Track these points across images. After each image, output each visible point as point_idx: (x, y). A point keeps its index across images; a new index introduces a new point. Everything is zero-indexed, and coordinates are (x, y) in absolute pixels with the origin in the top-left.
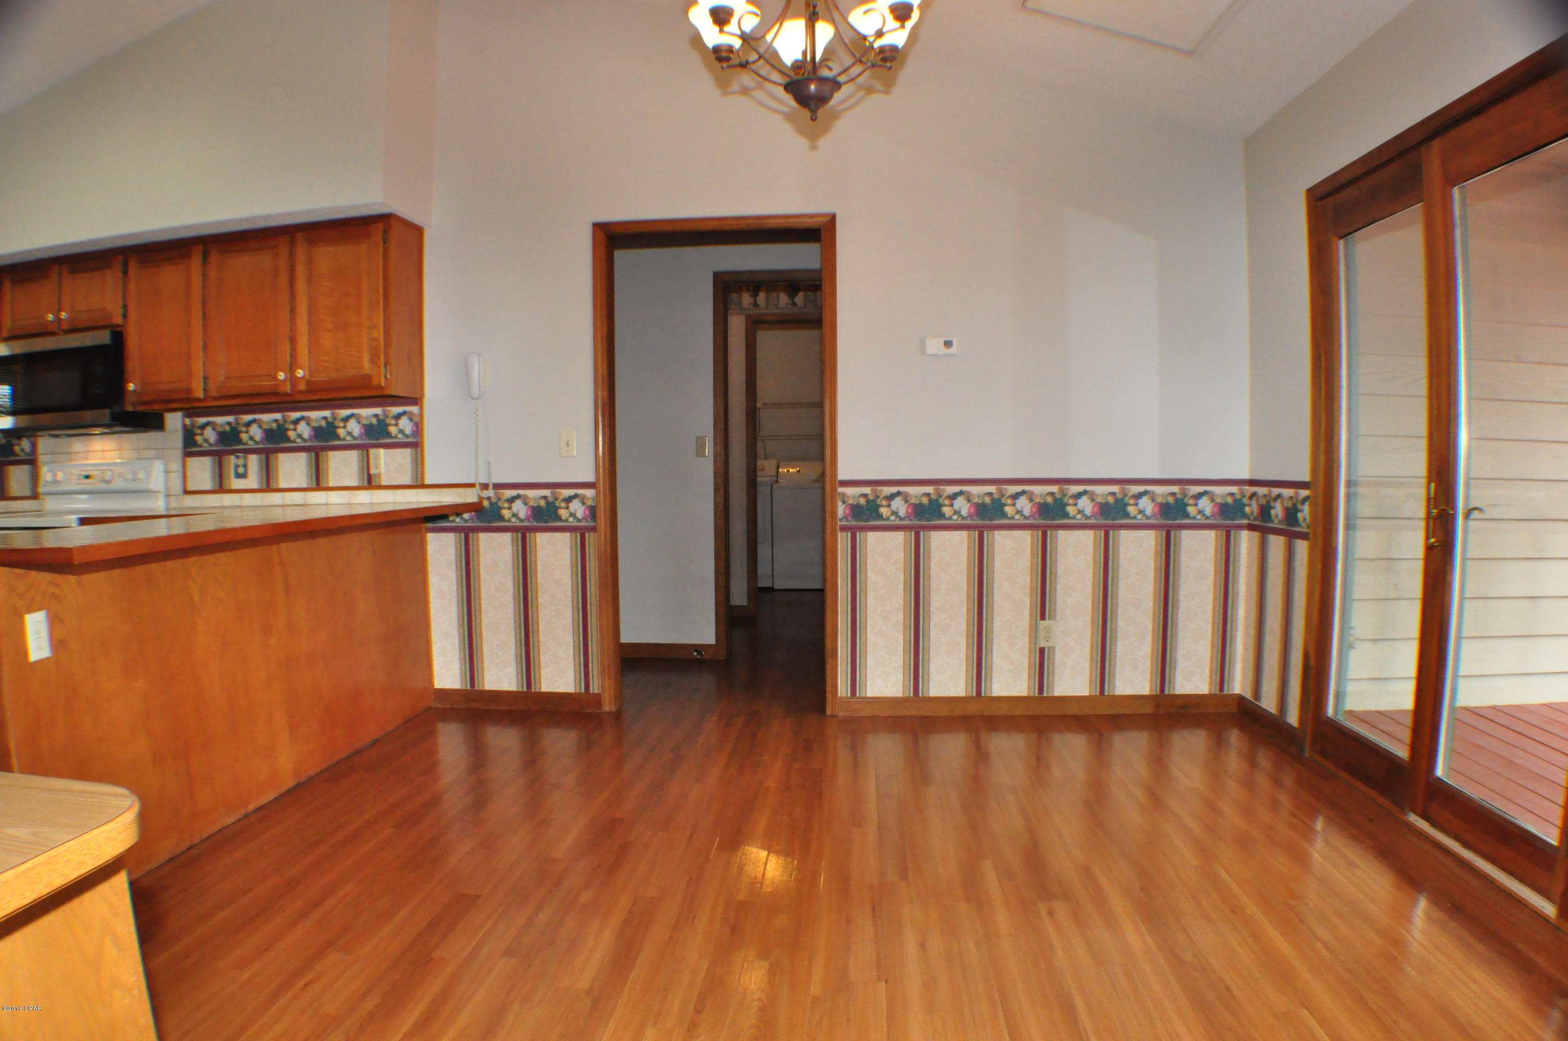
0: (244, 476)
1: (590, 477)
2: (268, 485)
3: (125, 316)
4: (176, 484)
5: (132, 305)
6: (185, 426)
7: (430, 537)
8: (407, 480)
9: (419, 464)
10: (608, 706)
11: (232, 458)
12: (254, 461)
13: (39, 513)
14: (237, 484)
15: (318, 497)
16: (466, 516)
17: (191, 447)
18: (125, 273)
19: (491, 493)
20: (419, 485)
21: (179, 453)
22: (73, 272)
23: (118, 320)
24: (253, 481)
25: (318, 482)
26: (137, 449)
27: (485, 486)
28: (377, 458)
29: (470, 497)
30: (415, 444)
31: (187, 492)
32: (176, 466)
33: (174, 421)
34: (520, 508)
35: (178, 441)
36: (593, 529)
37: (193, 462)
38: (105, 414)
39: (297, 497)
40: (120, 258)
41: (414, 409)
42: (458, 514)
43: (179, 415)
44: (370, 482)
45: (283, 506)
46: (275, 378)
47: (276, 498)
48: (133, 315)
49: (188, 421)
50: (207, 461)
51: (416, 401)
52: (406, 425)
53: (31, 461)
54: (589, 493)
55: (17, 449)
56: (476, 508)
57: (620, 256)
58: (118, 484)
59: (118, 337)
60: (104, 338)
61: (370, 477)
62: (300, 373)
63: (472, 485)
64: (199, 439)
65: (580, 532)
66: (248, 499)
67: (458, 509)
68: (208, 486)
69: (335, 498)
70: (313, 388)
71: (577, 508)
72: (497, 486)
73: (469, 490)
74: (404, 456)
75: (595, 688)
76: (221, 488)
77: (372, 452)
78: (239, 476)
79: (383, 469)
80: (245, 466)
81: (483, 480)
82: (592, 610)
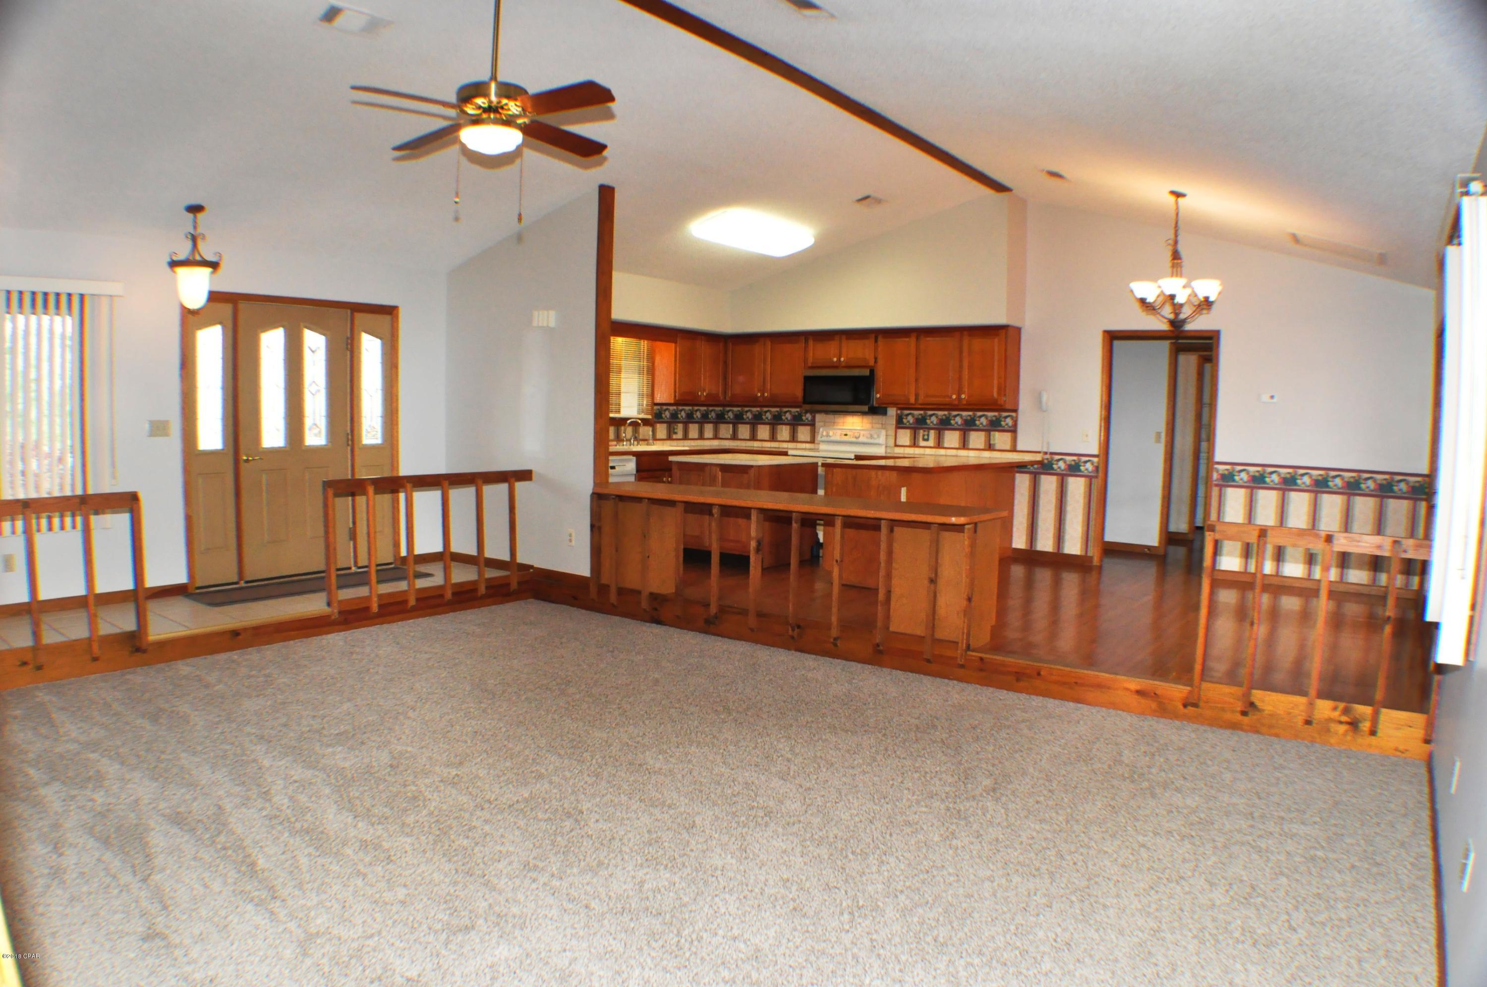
0: (927, 440)
1: (1096, 452)
2: (939, 445)
3: (876, 362)
4: (891, 442)
5: (880, 357)
6: (897, 414)
7: (1017, 475)
8: (1008, 447)
9: (1014, 440)
10: (1096, 562)
11: (921, 431)
12: (932, 433)
13: (817, 450)
14: (922, 443)
15: (963, 453)
16: (1036, 466)
17: (900, 424)
18: (876, 341)
19: (1048, 456)
20: (1014, 450)
21: (894, 426)
22: (847, 339)
23: (872, 363)
24: (931, 443)
25: (964, 445)
26: (872, 423)
27: (1046, 453)
28: (994, 436)
29: (1038, 458)
30: (1013, 430)
31: (896, 446)
32: (892, 432)
33: (892, 412)
34: (1062, 465)
35: (893, 422)
36: (1096, 477)
37: (900, 432)
38: (865, 408)
39: (953, 452)
40: (873, 336)
41: (1014, 414)
42: (1032, 466)
43: (895, 409)
44: (990, 447)
45: (946, 456)
46: (951, 397)
47: (942, 452)
48: (881, 362)
49: (899, 412)
50: (908, 432)
51: (1015, 411)
52: (1009, 421)
53: (812, 424)
54: (1095, 460)
55: (804, 418)
56: (1040, 463)
57: (1116, 343)
58: (862, 439)
59: (872, 372)
60: (866, 372)
61: (990, 445)
62: (963, 396)
63: (1039, 452)
64: (905, 421)
65: (1090, 478)
66: (928, 451)
67: (1033, 463)
68: (908, 443)
69: (972, 453)
70: (968, 404)
71: (1089, 466)
72: (1052, 454)
73: (1038, 454)
74: (1007, 436)
75: (1090, 554)
76: (914, 444)
77: (992, 433)
78: (924, 440)
79: (996, 441)
80: (928, 435)
81: (1045, 450)
82: (1093, 515)
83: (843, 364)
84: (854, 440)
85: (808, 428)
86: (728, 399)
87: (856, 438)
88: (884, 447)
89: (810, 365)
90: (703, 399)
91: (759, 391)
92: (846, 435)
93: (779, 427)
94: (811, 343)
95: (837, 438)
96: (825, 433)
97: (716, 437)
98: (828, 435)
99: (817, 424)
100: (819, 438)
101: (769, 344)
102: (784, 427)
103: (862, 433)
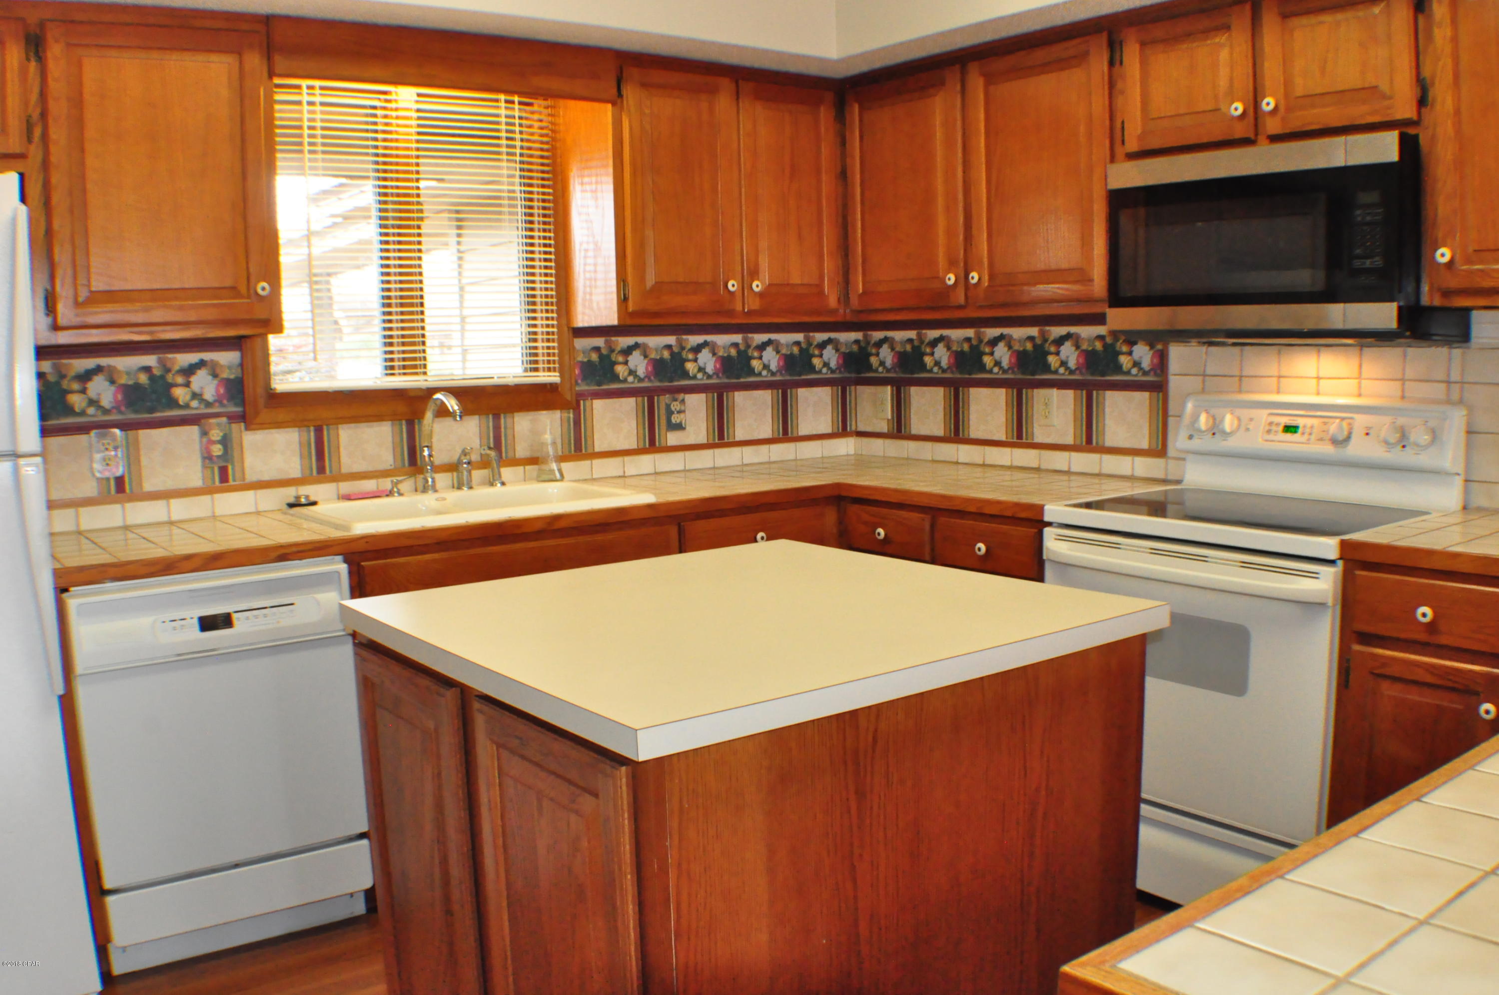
83: (1273, 126)
84: (1328, 449)
85: (1142, 398)
86: (854, 302)
87: (1335, 442)
88: (1459, 481)
89: (1132, 145)
90: (754, 304)
91: (952, 264)
92: (1289, 429)
93: (1040, 394)
94: (1131, 54)
95: (1257, 441)
96: (1203, 421)
97: (843, 430)
98: (1215, 430)
99: (1174, 383)
100: (1178, 441)
101: (976, 83)
102: (1054, 394)
103: (1360, 420)
